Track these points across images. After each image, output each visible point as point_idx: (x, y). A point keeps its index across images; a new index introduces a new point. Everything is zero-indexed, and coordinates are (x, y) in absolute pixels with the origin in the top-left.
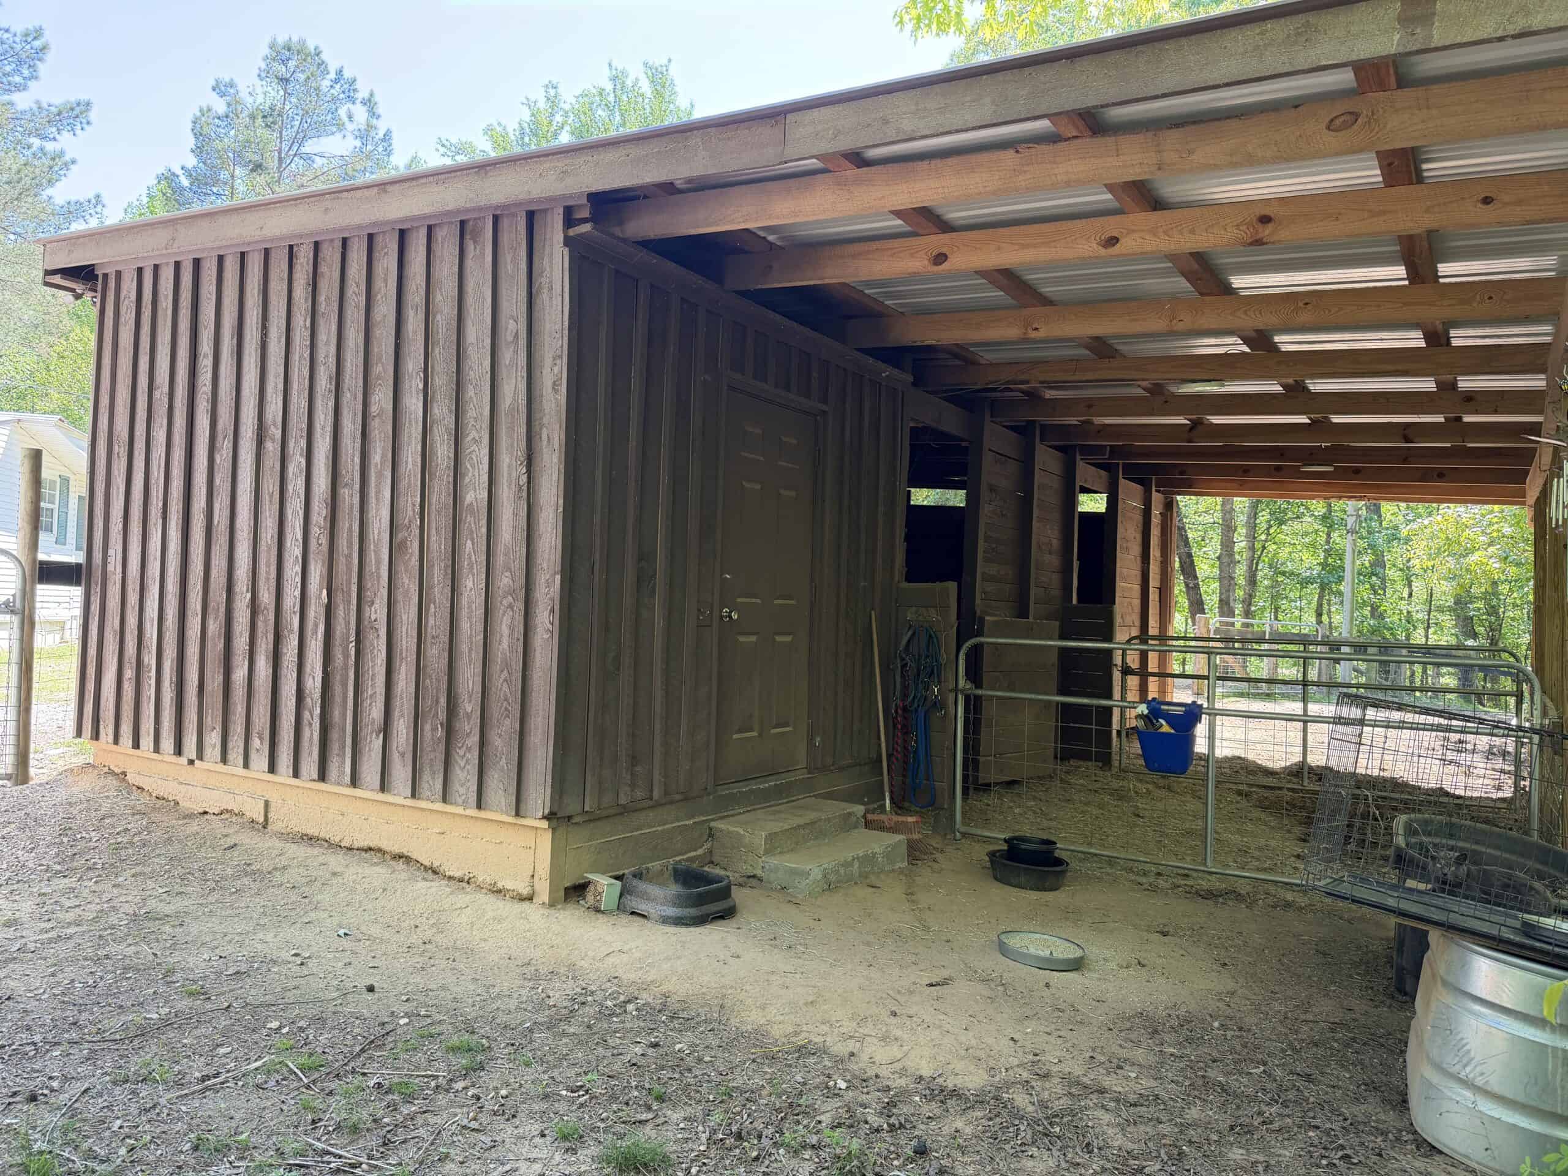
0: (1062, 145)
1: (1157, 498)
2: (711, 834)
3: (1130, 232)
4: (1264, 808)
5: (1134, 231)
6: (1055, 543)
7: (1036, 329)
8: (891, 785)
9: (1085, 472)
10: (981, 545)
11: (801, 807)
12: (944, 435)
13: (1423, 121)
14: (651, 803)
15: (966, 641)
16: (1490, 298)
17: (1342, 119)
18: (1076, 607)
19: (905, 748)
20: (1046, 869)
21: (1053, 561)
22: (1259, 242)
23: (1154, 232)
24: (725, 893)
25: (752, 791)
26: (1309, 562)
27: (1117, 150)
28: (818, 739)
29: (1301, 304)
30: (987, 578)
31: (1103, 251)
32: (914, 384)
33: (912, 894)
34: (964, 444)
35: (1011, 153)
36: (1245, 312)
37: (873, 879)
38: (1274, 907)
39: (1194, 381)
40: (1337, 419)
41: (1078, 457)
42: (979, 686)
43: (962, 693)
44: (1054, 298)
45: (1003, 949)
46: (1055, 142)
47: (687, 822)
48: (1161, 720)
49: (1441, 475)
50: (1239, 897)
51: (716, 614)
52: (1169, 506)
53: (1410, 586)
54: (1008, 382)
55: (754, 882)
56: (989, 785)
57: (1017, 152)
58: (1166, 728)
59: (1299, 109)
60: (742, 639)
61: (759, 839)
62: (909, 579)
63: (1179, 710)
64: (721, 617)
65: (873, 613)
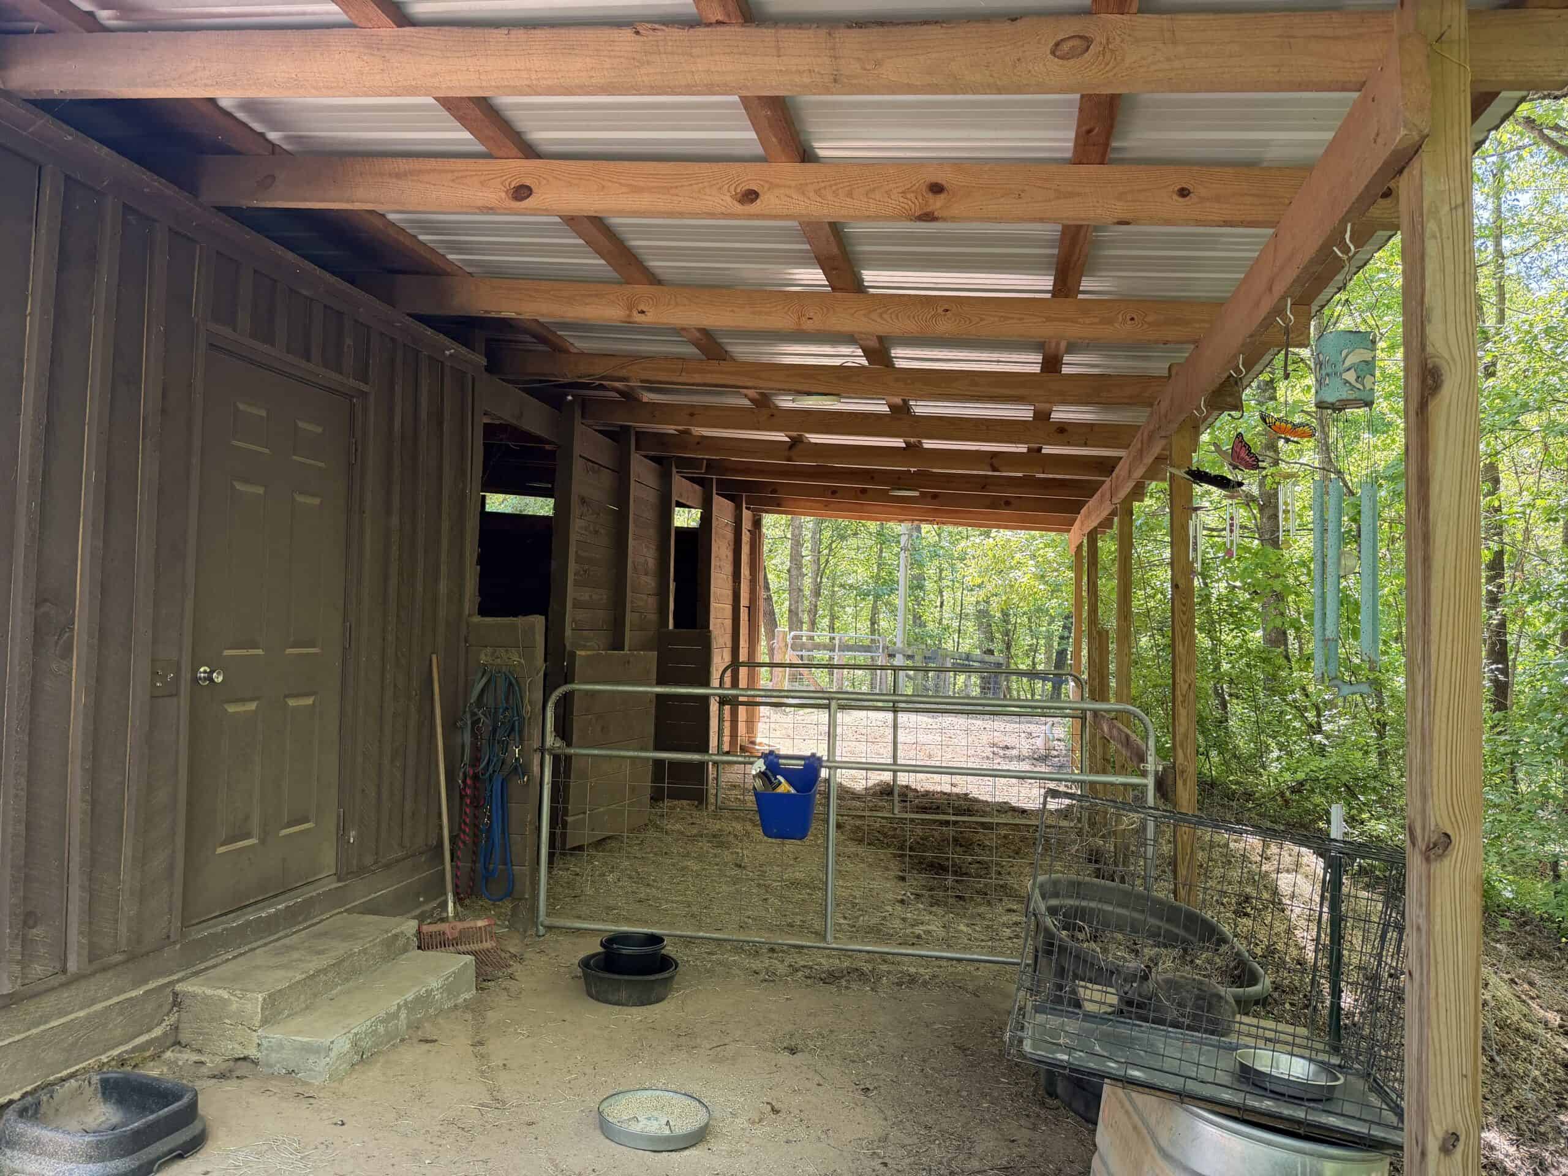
0: (701, 31)
1: (747, 515)
2: (177, 1002)
3: (773, 186)
4: (860, 841)
5: (778, 186)
6: (651, 563)
7: (643, 312)
8: (455, 877)
9: (680, 485)
10: (572, 567)
11: (325, 934)
12: (527, 436)
13: (1169, 59)
14: (63, 978)
15: (555, 688)
16: (1132, 319)
17: (1070, 43)
18: (671, 632)
19: (476, 826)
20: (652, 978)
21: (649, 582)
22: (928, 217)
23: (801, 189)
24: (191, 1112)
25: (248, 923)
26: (861, 575)
27: (778, 49)
28: (353, 833)
29: (940, 311)
30: (577, 605)
31: (739, 208)
32: (488, 369)
33: (481, 1043)
34: (548, 447)
35: (627, 34)
36: (881, 315)
37: (429, 1030)
38: (899, 984)
39: (809, 394)
40: (929, 444)
41: (674, 470)
42: (569, 745)
43: (550, 754)
44: (662, 277)
45: (605, 1128)
46: (692, 27)
47: (133, 994)
48: (779, 777)
49: (1007, 503)
50: (861, 975)
51: (186, 675)
52: (757, 524)
53: (942, 596)
54: (603, 378)
55: (243, 1069)
56: (580, 848)
57: (637, 33)
58: (785, 787)
59: (1018, 23)
60: (231, 709)
61: (254, 1004)
62: (483, 611)
63: (798, 765)
64: (195, 680)
65: (434, 657)
